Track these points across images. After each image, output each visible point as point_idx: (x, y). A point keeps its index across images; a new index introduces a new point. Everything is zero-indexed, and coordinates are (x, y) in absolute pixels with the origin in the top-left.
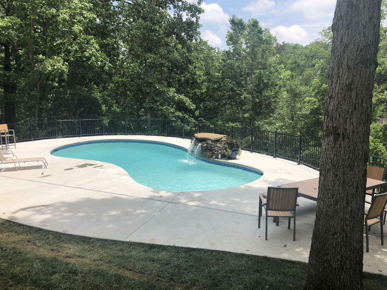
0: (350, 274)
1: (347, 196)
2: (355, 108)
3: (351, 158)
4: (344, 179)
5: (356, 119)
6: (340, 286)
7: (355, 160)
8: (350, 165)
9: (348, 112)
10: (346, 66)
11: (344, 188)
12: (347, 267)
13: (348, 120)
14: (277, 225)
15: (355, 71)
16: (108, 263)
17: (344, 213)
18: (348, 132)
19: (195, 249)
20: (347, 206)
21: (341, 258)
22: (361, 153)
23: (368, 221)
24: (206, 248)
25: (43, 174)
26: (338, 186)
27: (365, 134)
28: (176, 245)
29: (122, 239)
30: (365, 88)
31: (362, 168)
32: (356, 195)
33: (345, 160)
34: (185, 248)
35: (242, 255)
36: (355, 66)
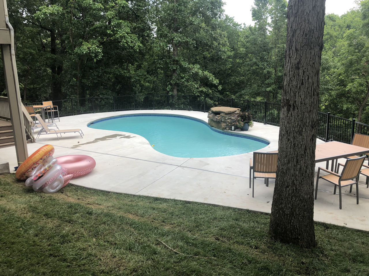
0: (298, 219)
1: (297, 157)
2: (302, 84)
3: (300, 125)
4: (295, 142)
5: (304, 93)
6: (291, 228)
7: (303, 127)
8: (299, 131)
9: (297, 87)
10: (295, 48)
11: (294, 149)
12: (297, 213)
13: (297, 93)
14: (267, 186)
15: (302, 52)
16: (118, 209)
17: (294, 170)
18: (297, 103)
19: (191, 202)
20: (297, 164)
21: (292, 206)
22: (308, 121)
23: (341, 182)
24: (200, 202)
25: (79, 142)
26: (290, 148)
27: (312, 105)
28: (176, 199)
29: (133, 193)
30: (310, 66)
31: (310, 133)
32: (304, 155)
33: (295, 126)
34: (183, 201)
35: (229, 208)
36: (301, 48)
